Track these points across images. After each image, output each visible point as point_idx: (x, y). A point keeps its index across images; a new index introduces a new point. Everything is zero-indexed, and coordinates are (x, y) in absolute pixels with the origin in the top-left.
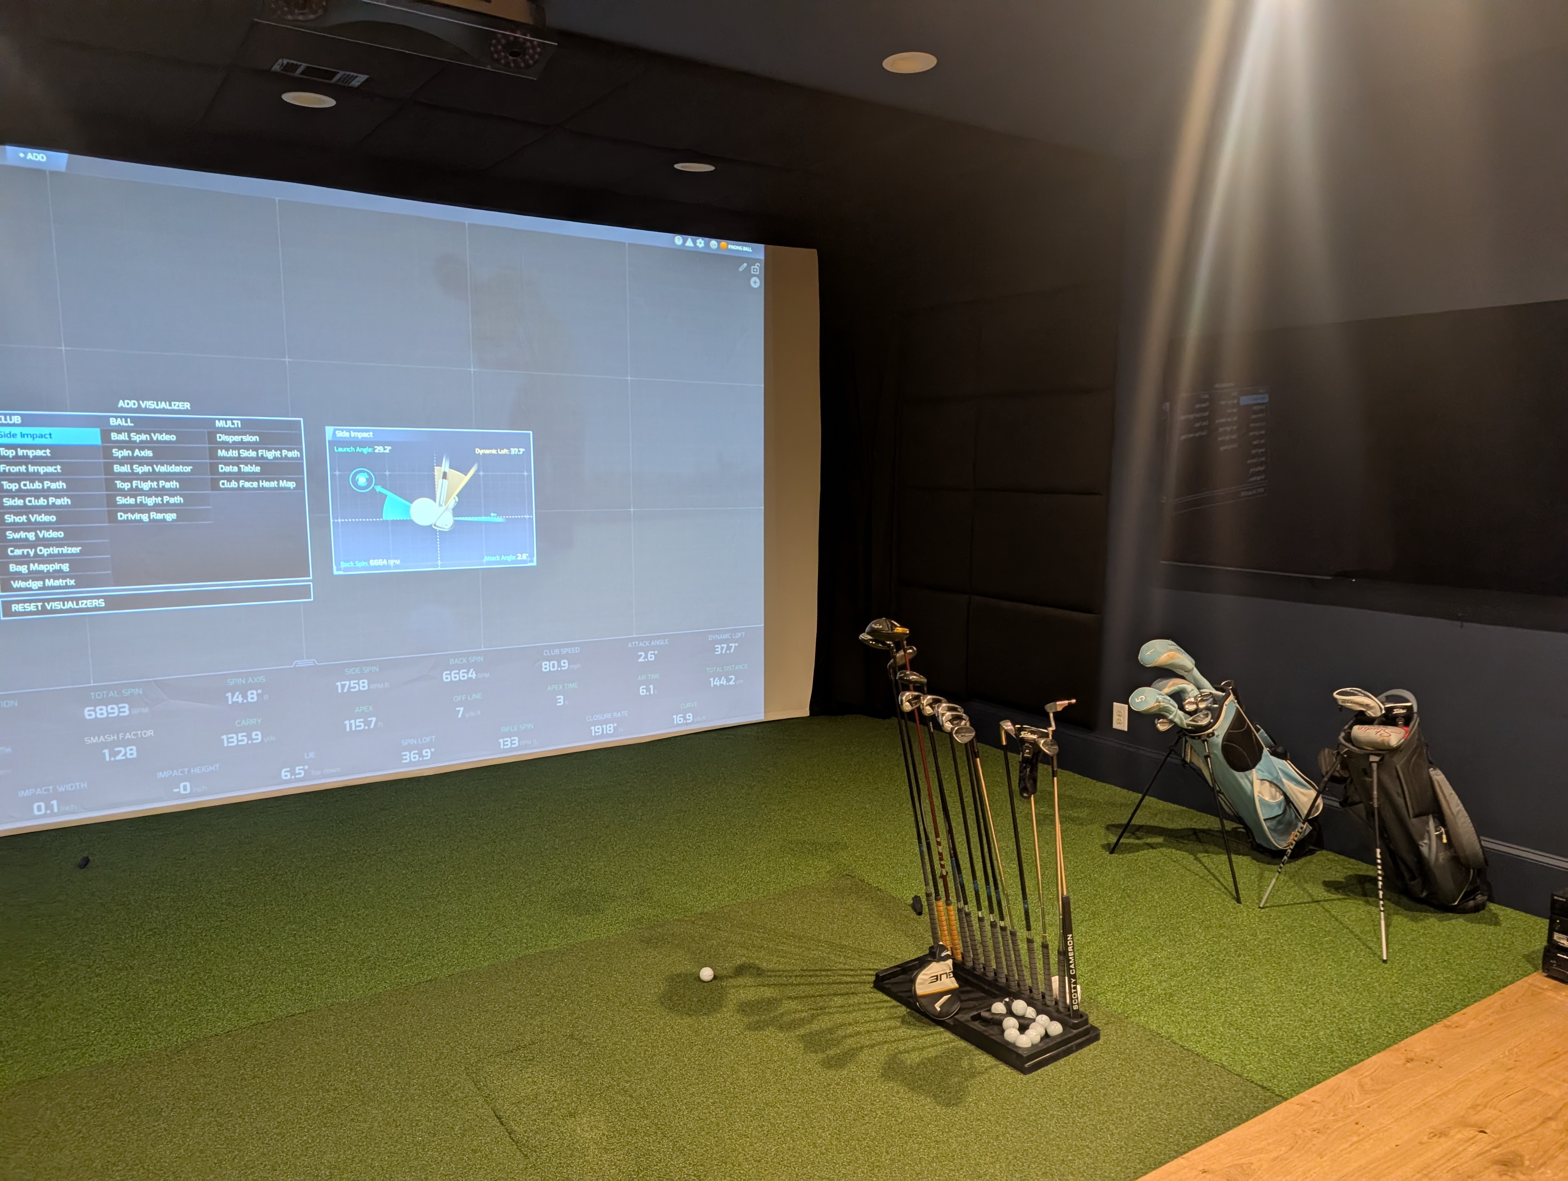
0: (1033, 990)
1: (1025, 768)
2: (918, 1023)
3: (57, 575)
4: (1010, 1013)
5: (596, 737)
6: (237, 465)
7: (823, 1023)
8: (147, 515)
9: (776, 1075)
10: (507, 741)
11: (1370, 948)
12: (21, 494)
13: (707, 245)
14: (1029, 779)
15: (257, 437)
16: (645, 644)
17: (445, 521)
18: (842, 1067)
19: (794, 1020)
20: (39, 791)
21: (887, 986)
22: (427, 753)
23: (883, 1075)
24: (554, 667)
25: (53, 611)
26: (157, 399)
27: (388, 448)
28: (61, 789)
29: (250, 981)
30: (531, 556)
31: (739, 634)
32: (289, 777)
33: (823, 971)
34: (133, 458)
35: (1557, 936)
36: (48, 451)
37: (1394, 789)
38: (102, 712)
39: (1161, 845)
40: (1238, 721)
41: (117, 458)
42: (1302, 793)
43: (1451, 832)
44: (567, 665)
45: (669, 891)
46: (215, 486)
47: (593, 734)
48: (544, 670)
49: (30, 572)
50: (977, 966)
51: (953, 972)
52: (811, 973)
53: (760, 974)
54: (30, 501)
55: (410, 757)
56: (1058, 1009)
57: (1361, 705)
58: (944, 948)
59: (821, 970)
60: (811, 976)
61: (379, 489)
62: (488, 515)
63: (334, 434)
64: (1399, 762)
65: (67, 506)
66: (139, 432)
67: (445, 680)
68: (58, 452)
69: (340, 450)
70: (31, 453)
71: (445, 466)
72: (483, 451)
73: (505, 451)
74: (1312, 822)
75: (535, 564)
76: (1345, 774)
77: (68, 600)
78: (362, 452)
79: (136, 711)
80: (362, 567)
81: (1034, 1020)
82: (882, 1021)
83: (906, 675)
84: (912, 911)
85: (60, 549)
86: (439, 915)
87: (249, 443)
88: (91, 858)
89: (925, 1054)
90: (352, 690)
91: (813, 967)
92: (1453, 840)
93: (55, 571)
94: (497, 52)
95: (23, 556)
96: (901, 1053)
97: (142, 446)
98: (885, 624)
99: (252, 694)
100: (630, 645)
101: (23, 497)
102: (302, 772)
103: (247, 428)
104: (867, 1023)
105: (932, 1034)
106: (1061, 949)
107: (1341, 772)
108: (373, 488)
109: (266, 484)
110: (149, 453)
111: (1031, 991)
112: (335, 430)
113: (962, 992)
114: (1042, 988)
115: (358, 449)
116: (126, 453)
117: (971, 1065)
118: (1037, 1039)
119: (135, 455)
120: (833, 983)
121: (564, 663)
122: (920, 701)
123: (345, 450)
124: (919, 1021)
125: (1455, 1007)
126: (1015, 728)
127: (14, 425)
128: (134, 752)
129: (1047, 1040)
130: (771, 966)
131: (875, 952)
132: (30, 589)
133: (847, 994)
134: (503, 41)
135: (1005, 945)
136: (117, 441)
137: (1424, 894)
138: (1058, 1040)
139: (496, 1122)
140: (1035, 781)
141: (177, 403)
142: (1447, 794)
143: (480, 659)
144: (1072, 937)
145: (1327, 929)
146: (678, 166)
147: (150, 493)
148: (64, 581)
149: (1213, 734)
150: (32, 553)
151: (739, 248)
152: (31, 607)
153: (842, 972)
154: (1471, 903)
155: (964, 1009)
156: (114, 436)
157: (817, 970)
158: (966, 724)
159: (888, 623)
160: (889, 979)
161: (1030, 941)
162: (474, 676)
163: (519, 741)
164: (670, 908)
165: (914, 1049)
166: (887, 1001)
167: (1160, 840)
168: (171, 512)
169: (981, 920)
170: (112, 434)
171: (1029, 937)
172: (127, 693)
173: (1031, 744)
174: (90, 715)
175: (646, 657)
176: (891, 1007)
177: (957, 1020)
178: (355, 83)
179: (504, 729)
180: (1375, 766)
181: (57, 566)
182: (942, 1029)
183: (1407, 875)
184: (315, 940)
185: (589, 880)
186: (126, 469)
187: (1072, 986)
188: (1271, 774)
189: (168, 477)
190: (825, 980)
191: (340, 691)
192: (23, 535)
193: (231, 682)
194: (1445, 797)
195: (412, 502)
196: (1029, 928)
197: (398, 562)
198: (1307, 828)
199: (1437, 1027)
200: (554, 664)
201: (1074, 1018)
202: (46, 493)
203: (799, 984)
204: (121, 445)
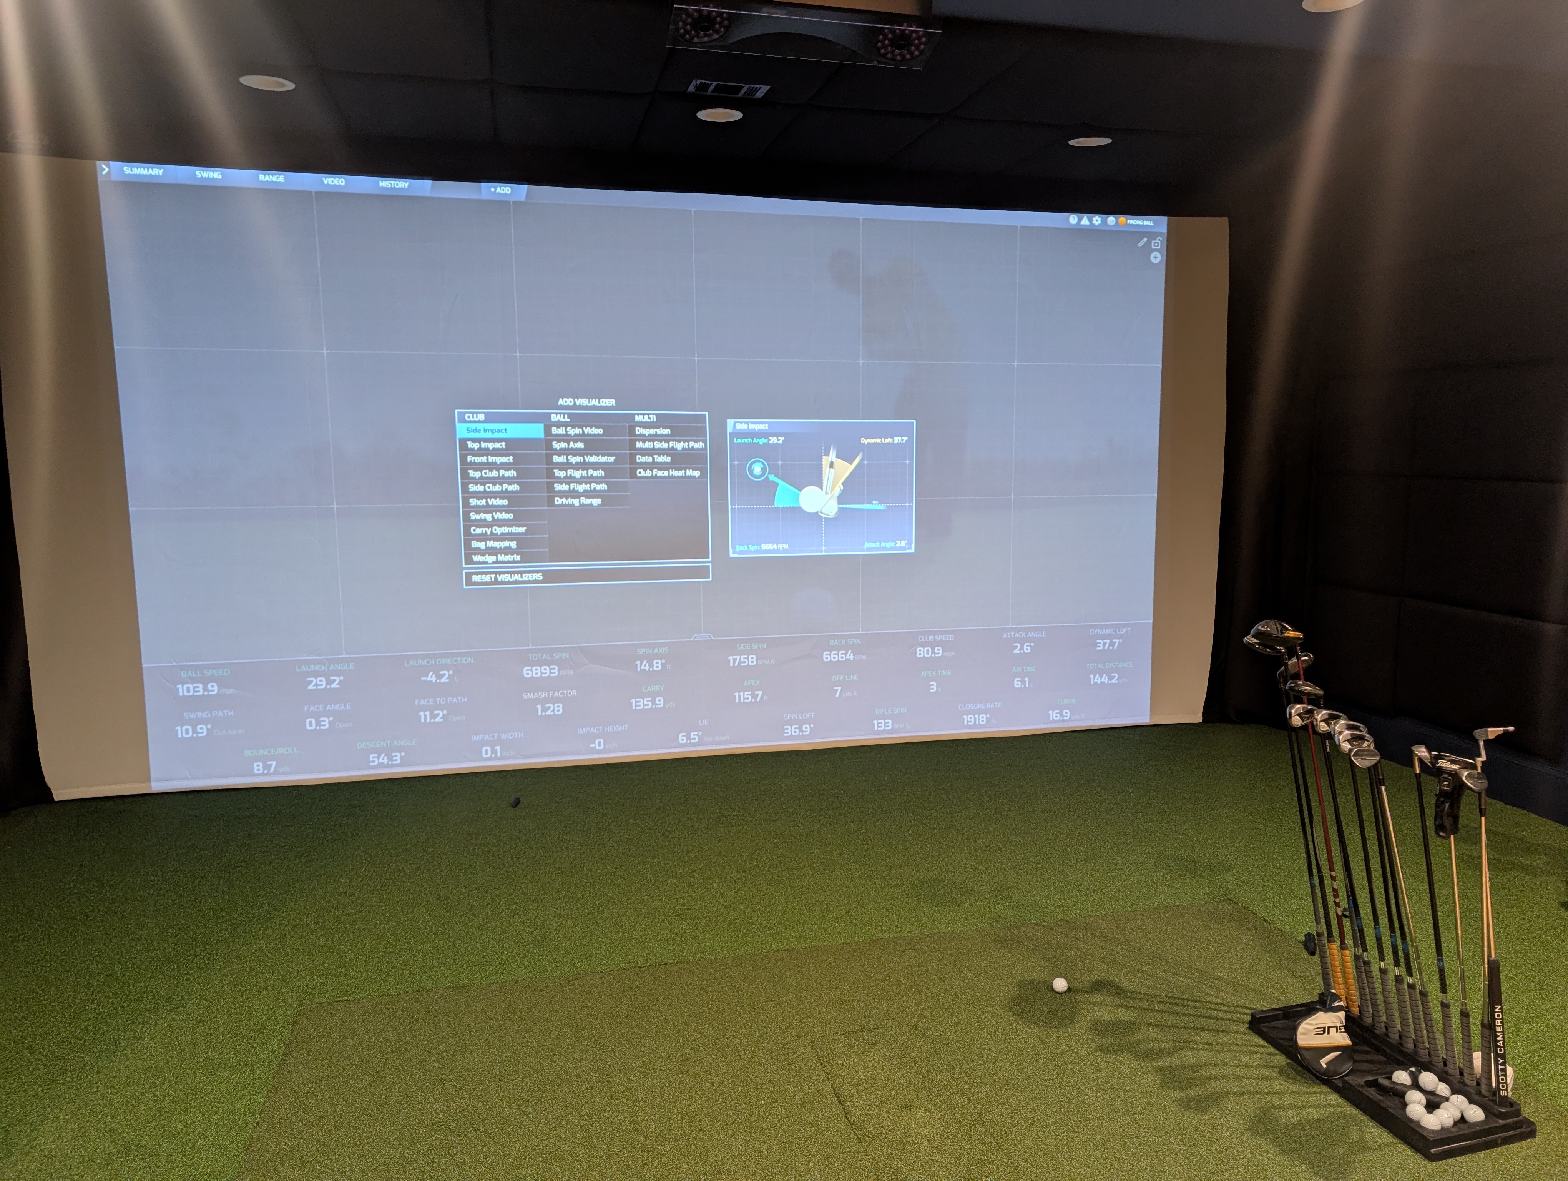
0: (1448, 1063)
1: (1443, 803)
2: (1299, 1078)
3: (507, 551)
4: (1416, 1086)
5: (968, 727)
6: (652, 455)
7: (1187, 1058)
8: (578, 500)
9: (1126, 1106)
10: (881, 723)
12: (483, 481)
13: (1104, 222)
14: (1448, 817)
15: (669, 430)
16: (1021, 635)
17: (830, 508)
18: (1204, 1110)
19: (1152, 1049)
20: (487, 737)
21: (1264, 1030)
22: (807, 728)
23: (1250, 1129)
24: (928, 653)
25: (503, 583)
26: (589, 397)
27: (782, 439)
28: (503, 737)
29: (634, 926)
30: (909, 543)
31: (1124, 630)
32: (685, 741)
33: (1192, 1001)
34: (568, 449)
36: (504, 444)
38: (536, 672)
41: (556, 449)
44: (941, 652)
45: (1029, 892)
46: (633, 475)
47: (966, 723)
48: (918, 656)
49: (487, 548)
50: (1377, 1024)
51: (1346, 1027)
52: (1177, 1001)
53: (1119, 994)
54: (489, 487)
55: (791, 731)
56: (1480, 1091)
58: (1336, 997)
59: (1188, 1000)
60: (1176, 1004)
61: (772, 478)
62: (870, 503)
63: (734, 426)
65: (516, 492)
66: (573, 427)
67: (825, 660)
68: (513, 445)
69: (739, 441)
70: (491, 446)
71: (833, 455)
72: (868, 440)
73: (889, 440)
75: (913, 551)
77: (514, 573)
78: (758, 443)
79: (563, 673)
80: (755, 551)
81: (1447, 1099)
82: (1255, 1068)
83: (1299, 685)
84: (1304, 950)
85: (510, 529)
86: (802, 887)
87: (662, 435)
88: (521, 800)
89: (1304, 1114)
90: (742, 664)
91: (1179, 995)
93: (506, 548)
94: (885, 47)
95: (482, 534)
96: (1275, 1108)
97: (576, 439)
98: (1274, 627)
99: (657, 663)
100: (1005, 636)
101: (484, 484)
102: (697, 737)
103: (661, 422)
104: (1237, 1067)
105: (1315, 1093)
106: (1486, 1021)
108: (767, 477)
109: (675, 473)
110: (581, 445)
111: (1445, 1064)
112: (735, 423)
113: (1356, 1051)
114: (1460, 1063)
115: (755, 441)
116: (563, 445)
117: (1361, 1138)
118: (1449, 1123)
119: (570, 447)
120: (1200, 1016)
121: (938, 650)
122: (1313, 716)
123: (743, 441)
124: (1299, 1073)
126: (1430, 755)
127: (479, 422)
128: (561, 708)
129: (1462, 1126)
130: (1132, 987)
131: (1255, 990)
132: (486, 563)
133: (1217, 1031)
134: (890, 36)
135: (1414, 1006)
136: (557, 435)
138: (1478, 1128)
139: (834, 1099)
140: (1456, 818)
141: (604, 400)
143: (858, 641)
144: (1501, 1009)
146: (1073, 142)
147: (580, 481)
148: (512, 557)
150: (489, 532)
151: (1139, 222)
152: (487, 578)
153: (1213, 1006)
155: (1359, 1071)
156: (555, 431)
157: (1183, 999)
158: (1369, 746)
159: (1278, 625)
160: (1268, 1022)
161: (1445, 1006)
162: (852, 658)
163: (892, 724)
164: (1028, 910)
165: (1291, 1107)
166: (1264, 1047)
168: (597, 497)
169: (1383, 972)
170: (553, 428)
171: (1444, 1001)
172: (557, 656)
173: (1450, 775)
174: (528, 674)
175: (1022, 648)
176: (1267, 1054)
177: (1345, 1082)
178: (759, 95)
179: (879, 711)
181: (507, 544)
182: (1328, 1090)
184: (691, 896)
185: (948, 871)
186: (562, 459)
187: (1500, 1067)
189: (596, 466)
190: (1192, 1011)
191: (731, 665)
192: (482, 516)
193: (640, 652)
195: (801, 491)
196: (1444, 990)
197: (786, 547)
200: (928, 650)
201: (1500, 1106)
202: (501, 480)
203: (1162, 1012)
204: (560, 438)
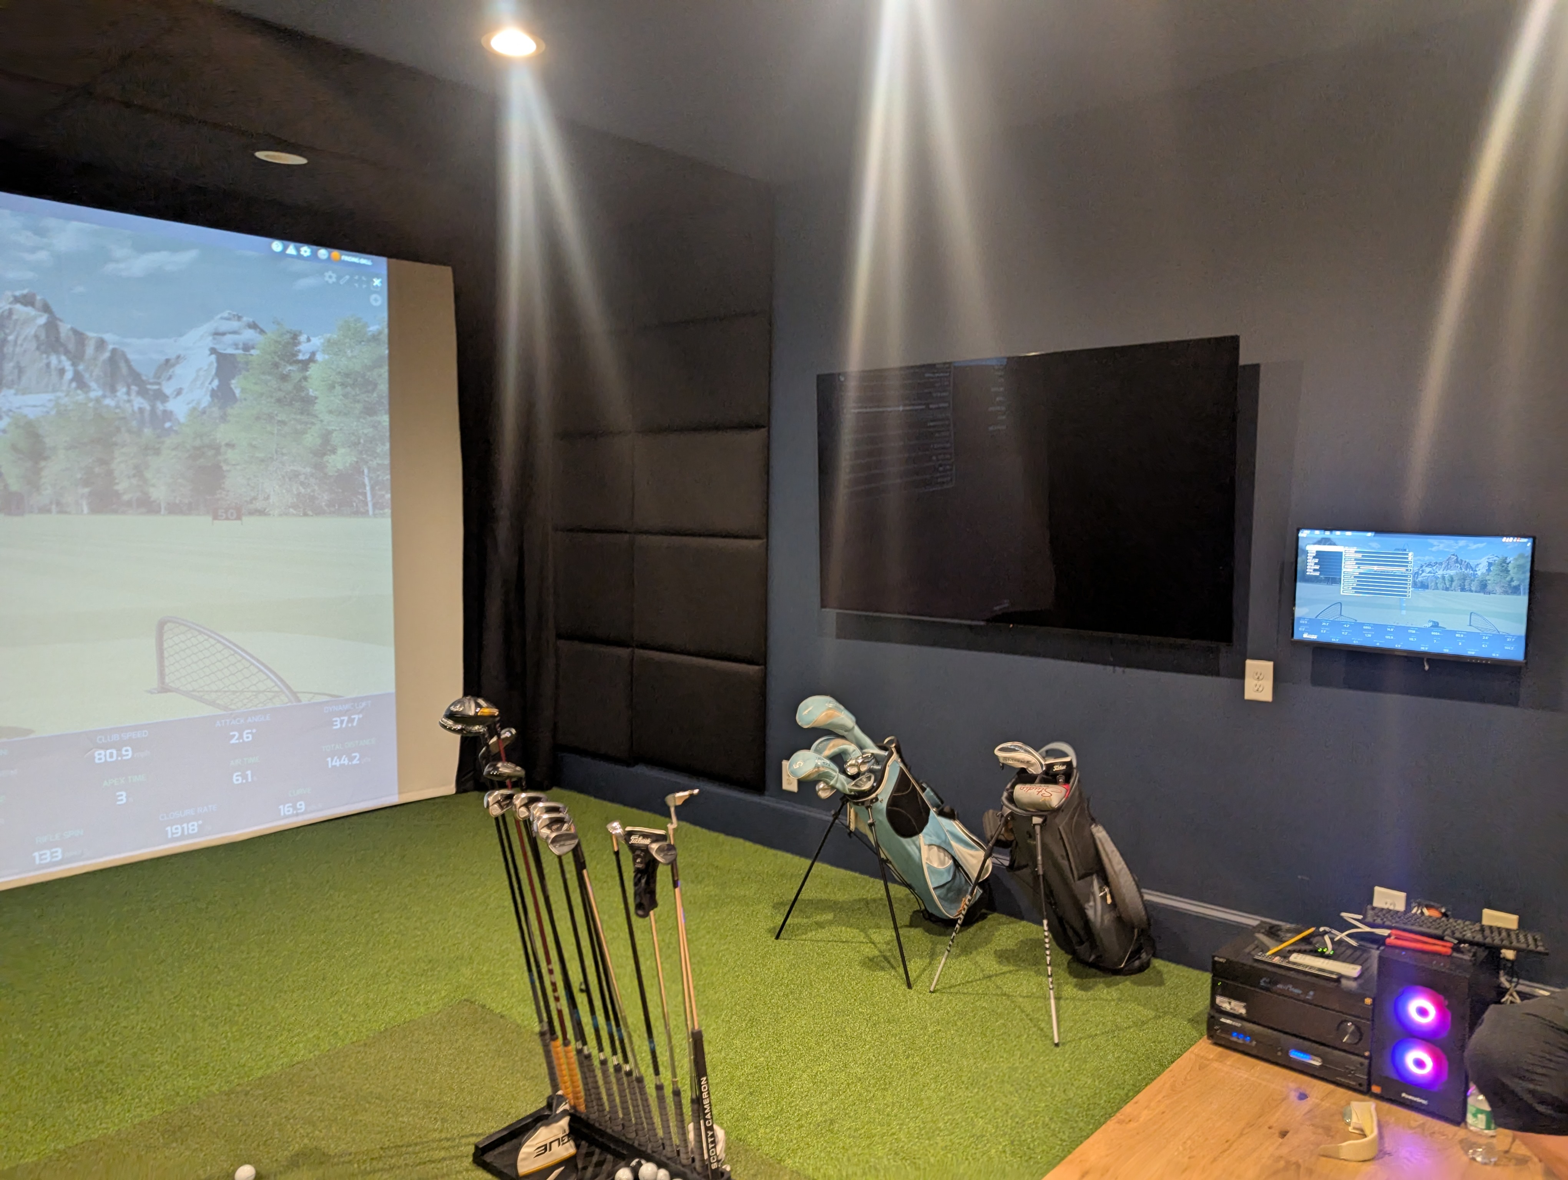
0: (665, 1147)
1: (640, 880)
5: (173, 840)
10: (45, 854)
11: (1042, 1030)
14: (646, 893)
16: (239, 721)
21: (488, 1160)
24: (111, 757)
31: (364, 704)
35: (1219, 1000)
37: (1058, 851)
39: (831, 923)
40: (903, 782)
42: (972, 856)
43: (1114, 892)
44: (130, 753)
47: (170, 836)
48: (97, 761)
50: (602, 1120)
51: (569, 1135)
56: (695, 1169)
57: (1022, 762)
58: (560, 1103)
64: (1061, 823)
74: (982, 885)
76: (1011, 838)
83: (499, 768)
92: (1117, 900)
98: (467, 705)
100: (218, 724)
106: (694, 1096)
107: (1006, 835)
111: (663, 1150)
113: (581, 1159)
114: (676, 1141)
121: (127, 751)
122: (512, 802)
125: (1127, 1094)
126: (625, 832)
130: (340, 1148)
135: (632, 1094)
137: (1093, 957)
140: (653, 894)
142: (1109, 852)
144: (707, 1080)
145: (999, 1011)
146: (261, 155)
149: (876, 799)
151: (357, 260)
153: (435, 1145)
154: (1137, 963)
159: (472, 703)
160: (493, 1148)
161: (659, 1088)
163: (62, 853)
167: (830, 916)
169: (603, 1063)
171: (658, 1083)
173: (642, 851)
175: (241, 737)
179: (41, 839)
180: (1038, 828)
183: (1074, 940)
187: (710, 1139)
188: (938, 837)
194: (1107, 855)
196: (657, 1072)
198: (978, 892)
199: (1111, 1124)
200: (111, 753)
